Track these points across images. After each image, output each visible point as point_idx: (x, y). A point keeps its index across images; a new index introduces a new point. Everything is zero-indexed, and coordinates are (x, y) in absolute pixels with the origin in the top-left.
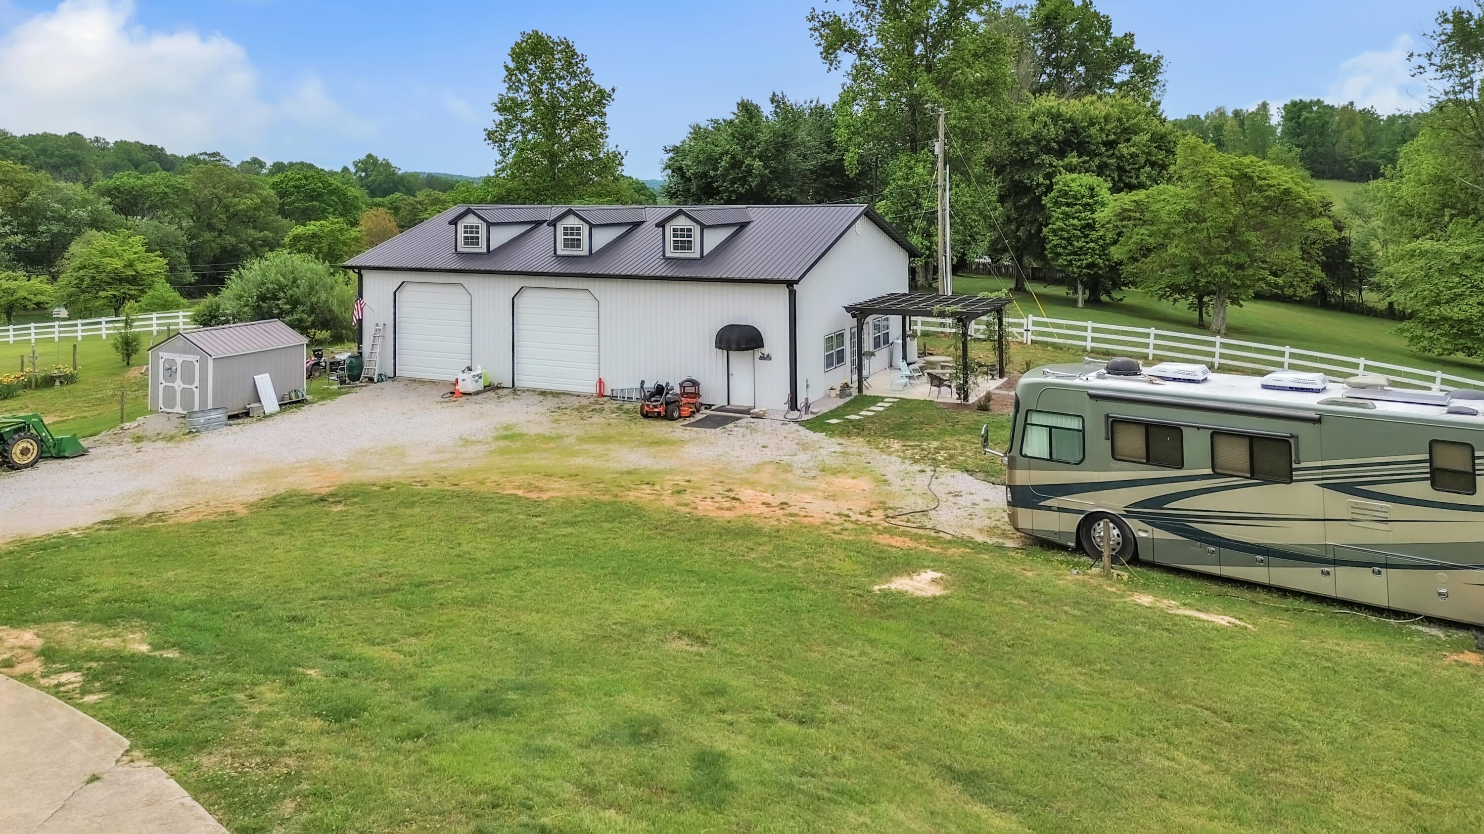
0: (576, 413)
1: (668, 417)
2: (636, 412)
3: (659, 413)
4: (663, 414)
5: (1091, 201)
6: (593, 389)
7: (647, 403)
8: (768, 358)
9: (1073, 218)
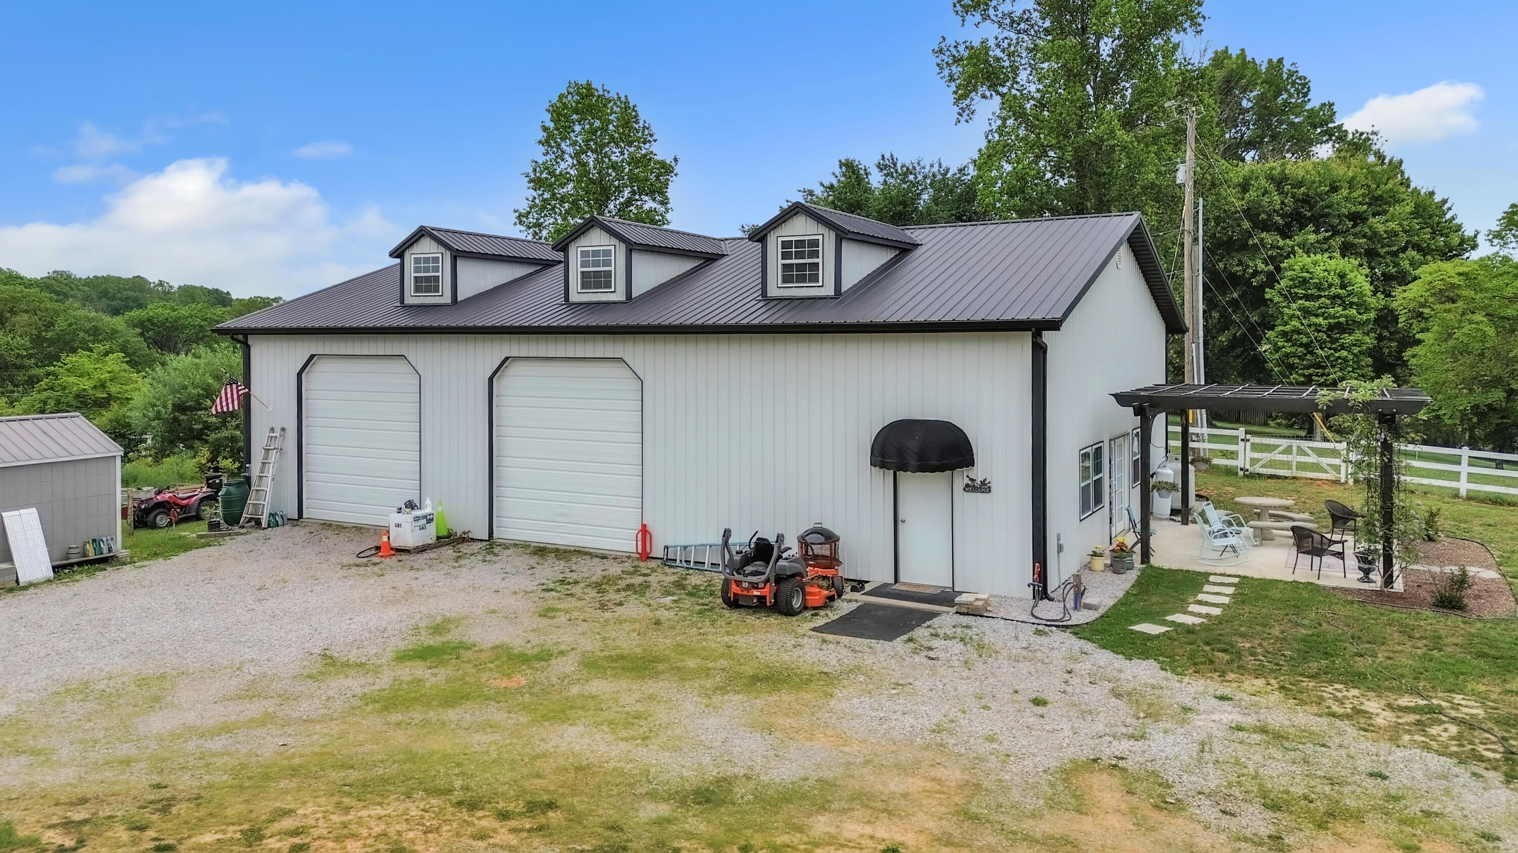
0: (593, 593)
1: (782, 608)
2: (712, 594)
3: (762, 598)
4: (770, 601)
5: (1342, 292)
6: (629, 544)
7: (737, 577)
8: (984, 487)
9: (1317, 316)
